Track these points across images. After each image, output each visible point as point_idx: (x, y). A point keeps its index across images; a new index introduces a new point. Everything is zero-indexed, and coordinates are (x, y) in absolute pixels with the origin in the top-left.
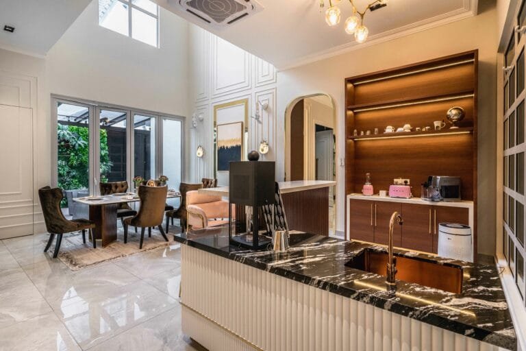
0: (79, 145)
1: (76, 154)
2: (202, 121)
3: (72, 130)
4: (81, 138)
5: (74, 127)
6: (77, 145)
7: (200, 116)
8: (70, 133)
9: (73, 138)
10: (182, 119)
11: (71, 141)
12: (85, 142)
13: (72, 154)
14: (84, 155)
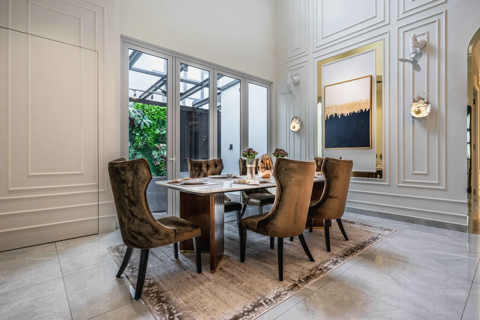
0: (145, 124)
1: (142, 135)
2: (297, 84)
3: (137, 107)
4: (146, 116)
5: (140, 104)
6: (142, 124)
7: (295, 78)
8: (135, 110)
9: (139, 116)
10: (268, 84)
11: (136, 119)
12: (150, 121)
13: (138, 134)
14: (149, 135)
